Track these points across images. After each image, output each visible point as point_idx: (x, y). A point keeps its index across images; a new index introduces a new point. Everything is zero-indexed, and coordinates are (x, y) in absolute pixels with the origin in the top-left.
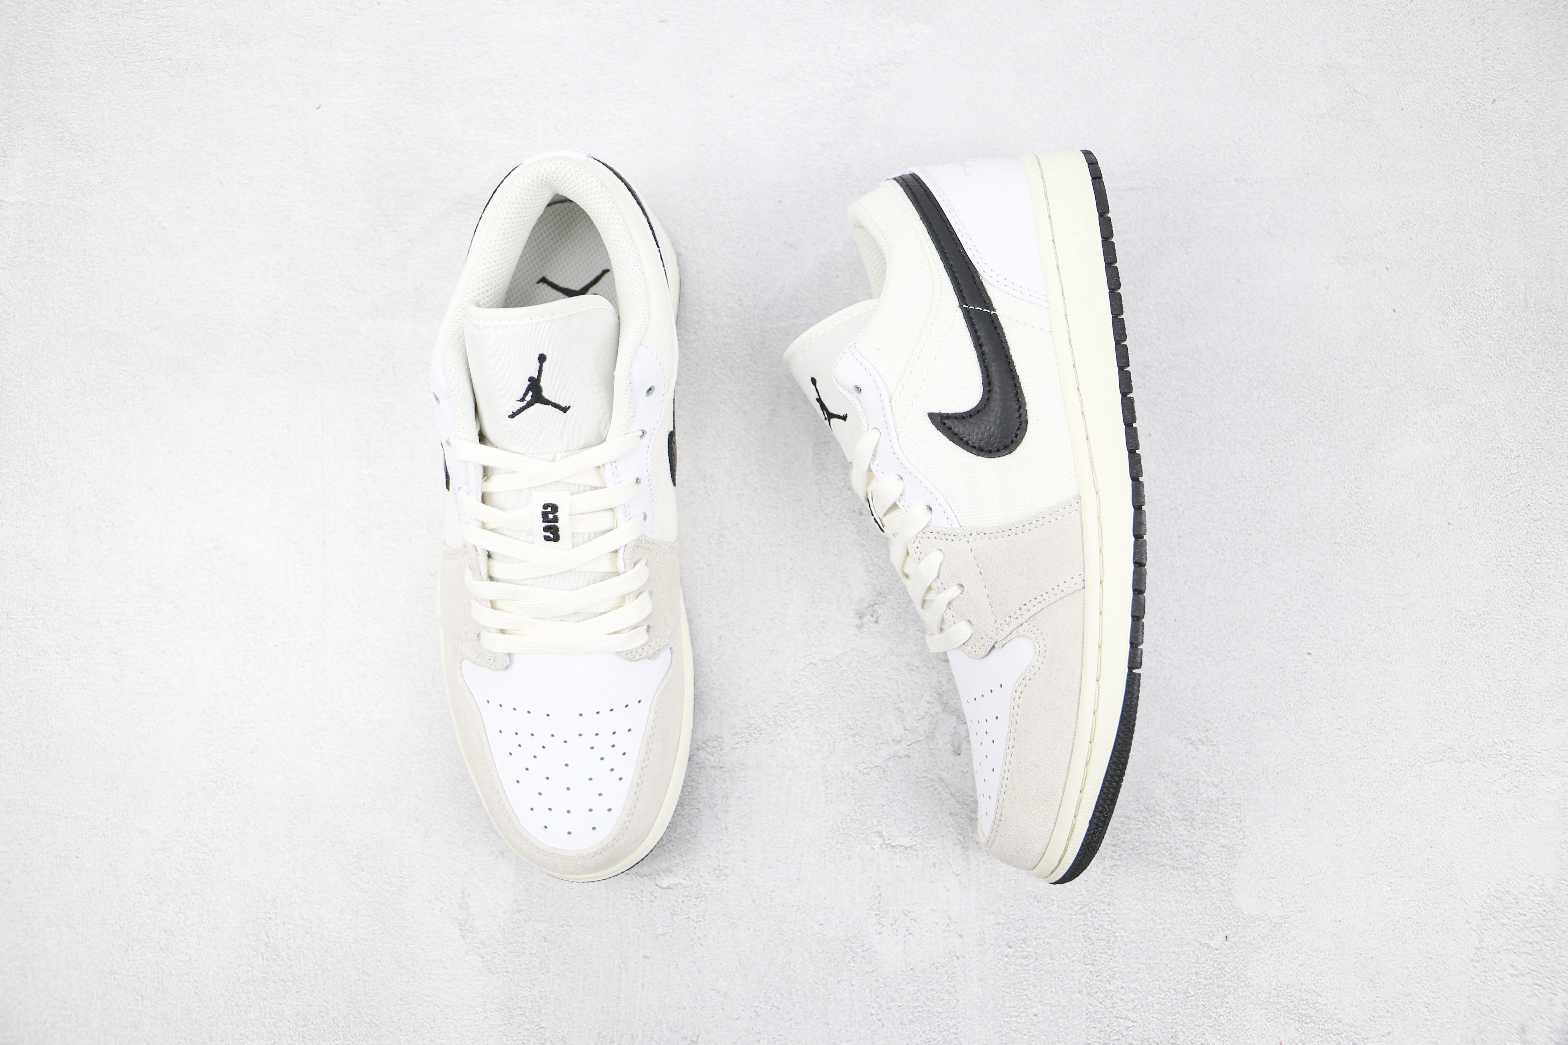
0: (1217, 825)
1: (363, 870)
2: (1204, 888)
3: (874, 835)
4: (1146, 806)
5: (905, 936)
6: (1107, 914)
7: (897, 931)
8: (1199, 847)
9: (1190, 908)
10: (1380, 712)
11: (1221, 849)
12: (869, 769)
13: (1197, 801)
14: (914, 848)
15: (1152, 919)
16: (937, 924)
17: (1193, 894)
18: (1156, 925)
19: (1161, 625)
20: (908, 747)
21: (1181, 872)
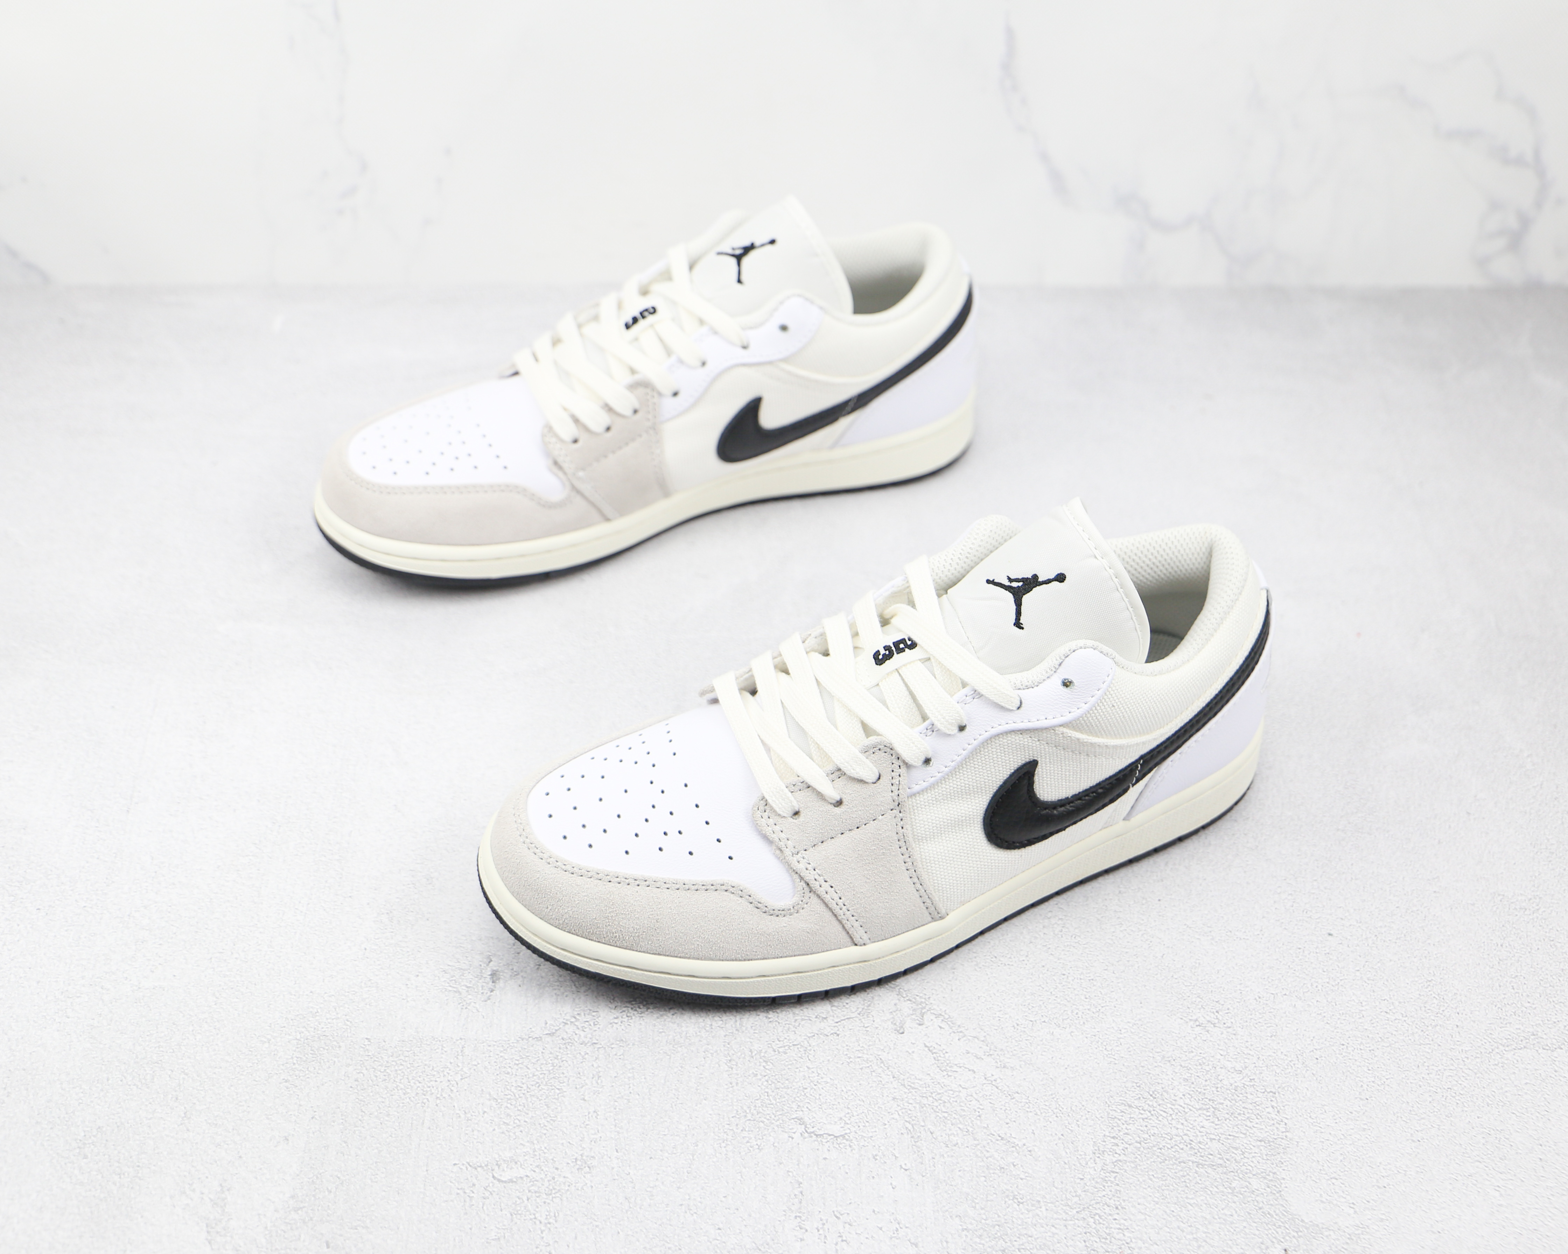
0: (1248, 1115)
1: (86, 1157)
2: (1244, 1190)
3: (792, 1121)
4: (1151, 1093)
5: (836, 1244)
6: (1115, 1219)
7: (825, 1236)
8: (1229, 1141)
9: (1230, 1213)
10: (1434, 995)
11: (1259, 1143)
12: (787, 1048)
13: (1217, 1088)
14: (847, 1137)
15: (1179, 1227)
16: (881, 1229)
17: (1230, 1196)
18: (1185, 1234)
20: (837, 1024)
21: (1210, 1170)
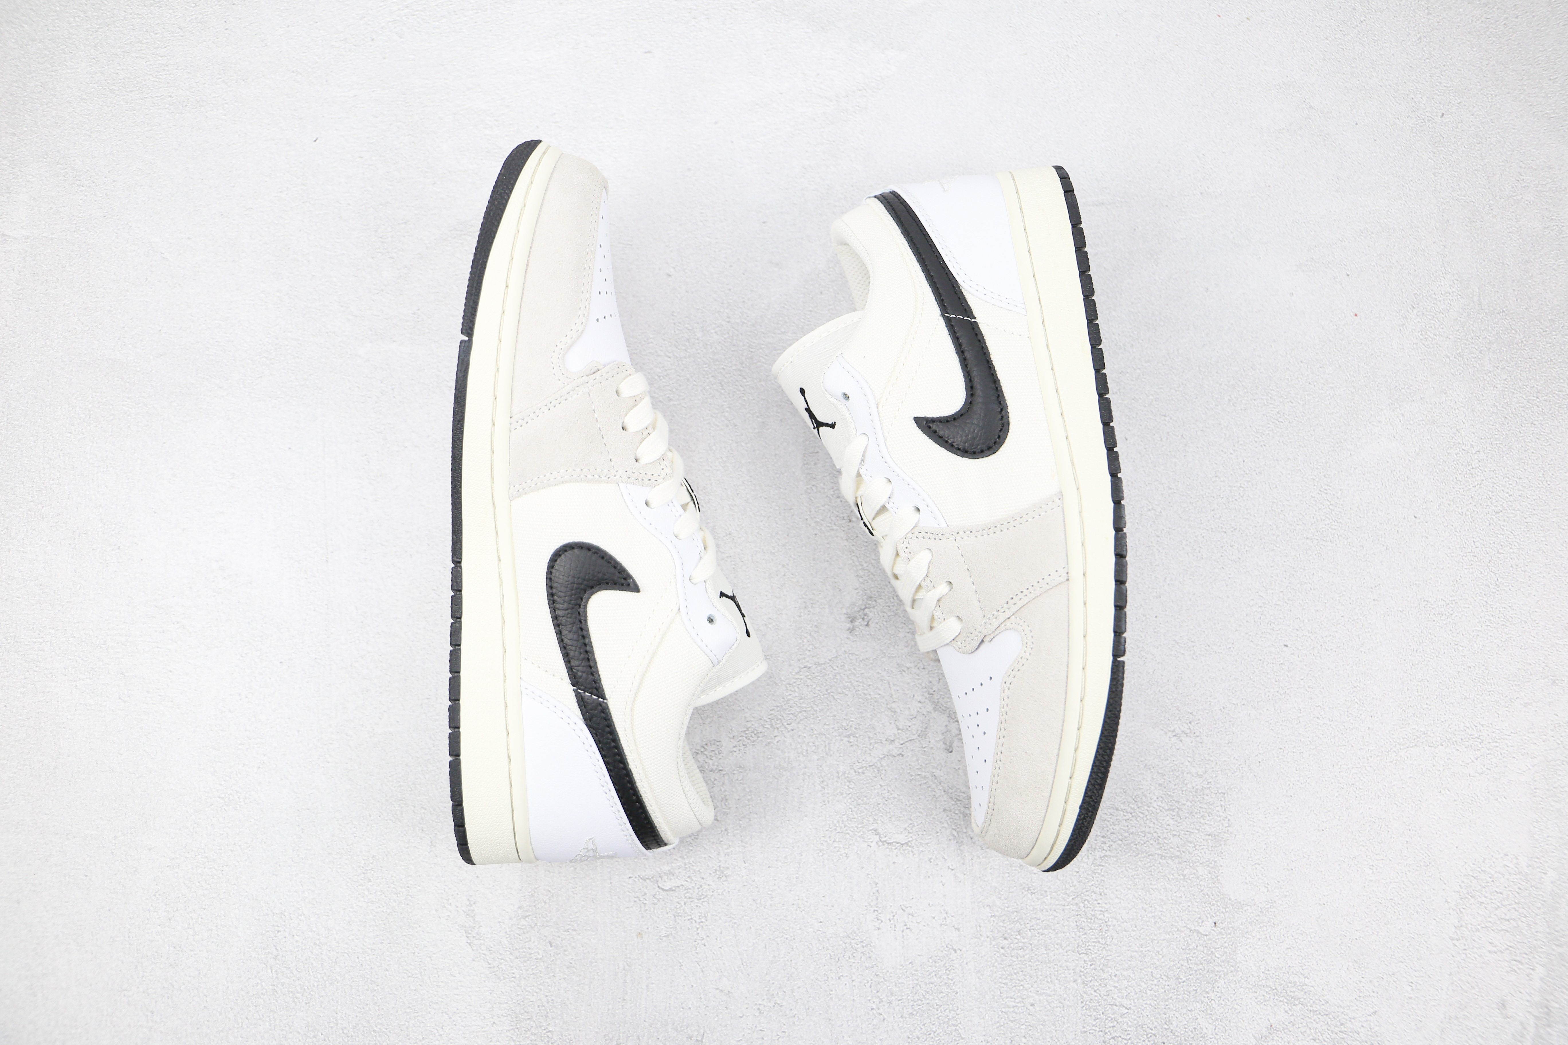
0: (1202, 814)
1: (370, 881)
2: (1192, 876)
3: (870, 832)
4: (1134, 797)
5: (903, 931)
6: (1099, 904)
7: (895, 926)
8: (1186, 836)
9: (1180, 895)
10: (1356, 700)
11: (1207, 837)
12: (864, 769)
13: (1183, 791)
14: (910, 844)
15: (1143, 908)
16: (934, 918)
17: (1181, 882)
18: (1147, 913)
19: (1143, 622)
20: (902, 746)
21: (1170, 861)
